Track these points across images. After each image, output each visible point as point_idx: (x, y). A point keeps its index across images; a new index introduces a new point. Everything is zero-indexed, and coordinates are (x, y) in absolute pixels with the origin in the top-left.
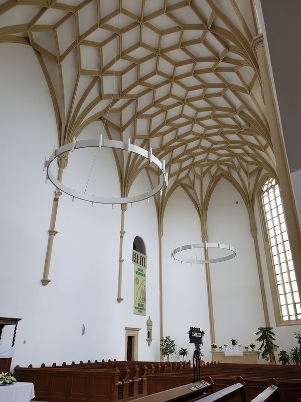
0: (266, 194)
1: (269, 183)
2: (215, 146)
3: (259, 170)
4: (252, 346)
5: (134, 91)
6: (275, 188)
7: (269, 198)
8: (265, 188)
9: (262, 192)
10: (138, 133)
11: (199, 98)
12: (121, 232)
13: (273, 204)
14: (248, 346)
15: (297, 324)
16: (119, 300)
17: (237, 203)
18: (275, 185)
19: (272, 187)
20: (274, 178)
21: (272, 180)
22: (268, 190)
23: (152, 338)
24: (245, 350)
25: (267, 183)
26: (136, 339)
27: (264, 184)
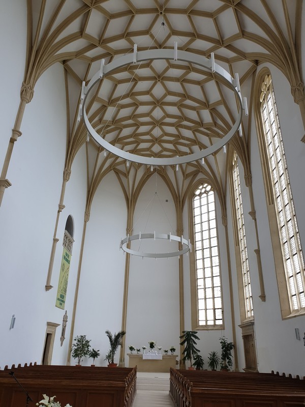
0: (197, 198)
1: (203, 188)
2: (166, 138)
3: (195, 174)
4: (173, 350)
5: (114, 45)
6: (209, 194)
7: (200, 202)
8: (198, 192)
9: (194, 195)
10: (99, 95)
11: (176, 80)
12: (59, 206)
13: (204, 209)
14: (168, 349)
15: (216, 330)
16: (48, 287)
17: (167, 201)
18: (210, 191)
19: (206, 192)
20: (209, 184)
21: (207, 186)
22: (200, 194)
23: (65, 337)
24: (164, 353)
25: (201, 187)
26: (53, 336)
27: (197, 188)
